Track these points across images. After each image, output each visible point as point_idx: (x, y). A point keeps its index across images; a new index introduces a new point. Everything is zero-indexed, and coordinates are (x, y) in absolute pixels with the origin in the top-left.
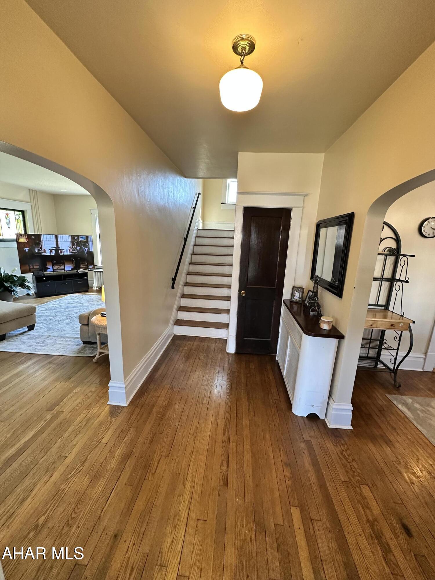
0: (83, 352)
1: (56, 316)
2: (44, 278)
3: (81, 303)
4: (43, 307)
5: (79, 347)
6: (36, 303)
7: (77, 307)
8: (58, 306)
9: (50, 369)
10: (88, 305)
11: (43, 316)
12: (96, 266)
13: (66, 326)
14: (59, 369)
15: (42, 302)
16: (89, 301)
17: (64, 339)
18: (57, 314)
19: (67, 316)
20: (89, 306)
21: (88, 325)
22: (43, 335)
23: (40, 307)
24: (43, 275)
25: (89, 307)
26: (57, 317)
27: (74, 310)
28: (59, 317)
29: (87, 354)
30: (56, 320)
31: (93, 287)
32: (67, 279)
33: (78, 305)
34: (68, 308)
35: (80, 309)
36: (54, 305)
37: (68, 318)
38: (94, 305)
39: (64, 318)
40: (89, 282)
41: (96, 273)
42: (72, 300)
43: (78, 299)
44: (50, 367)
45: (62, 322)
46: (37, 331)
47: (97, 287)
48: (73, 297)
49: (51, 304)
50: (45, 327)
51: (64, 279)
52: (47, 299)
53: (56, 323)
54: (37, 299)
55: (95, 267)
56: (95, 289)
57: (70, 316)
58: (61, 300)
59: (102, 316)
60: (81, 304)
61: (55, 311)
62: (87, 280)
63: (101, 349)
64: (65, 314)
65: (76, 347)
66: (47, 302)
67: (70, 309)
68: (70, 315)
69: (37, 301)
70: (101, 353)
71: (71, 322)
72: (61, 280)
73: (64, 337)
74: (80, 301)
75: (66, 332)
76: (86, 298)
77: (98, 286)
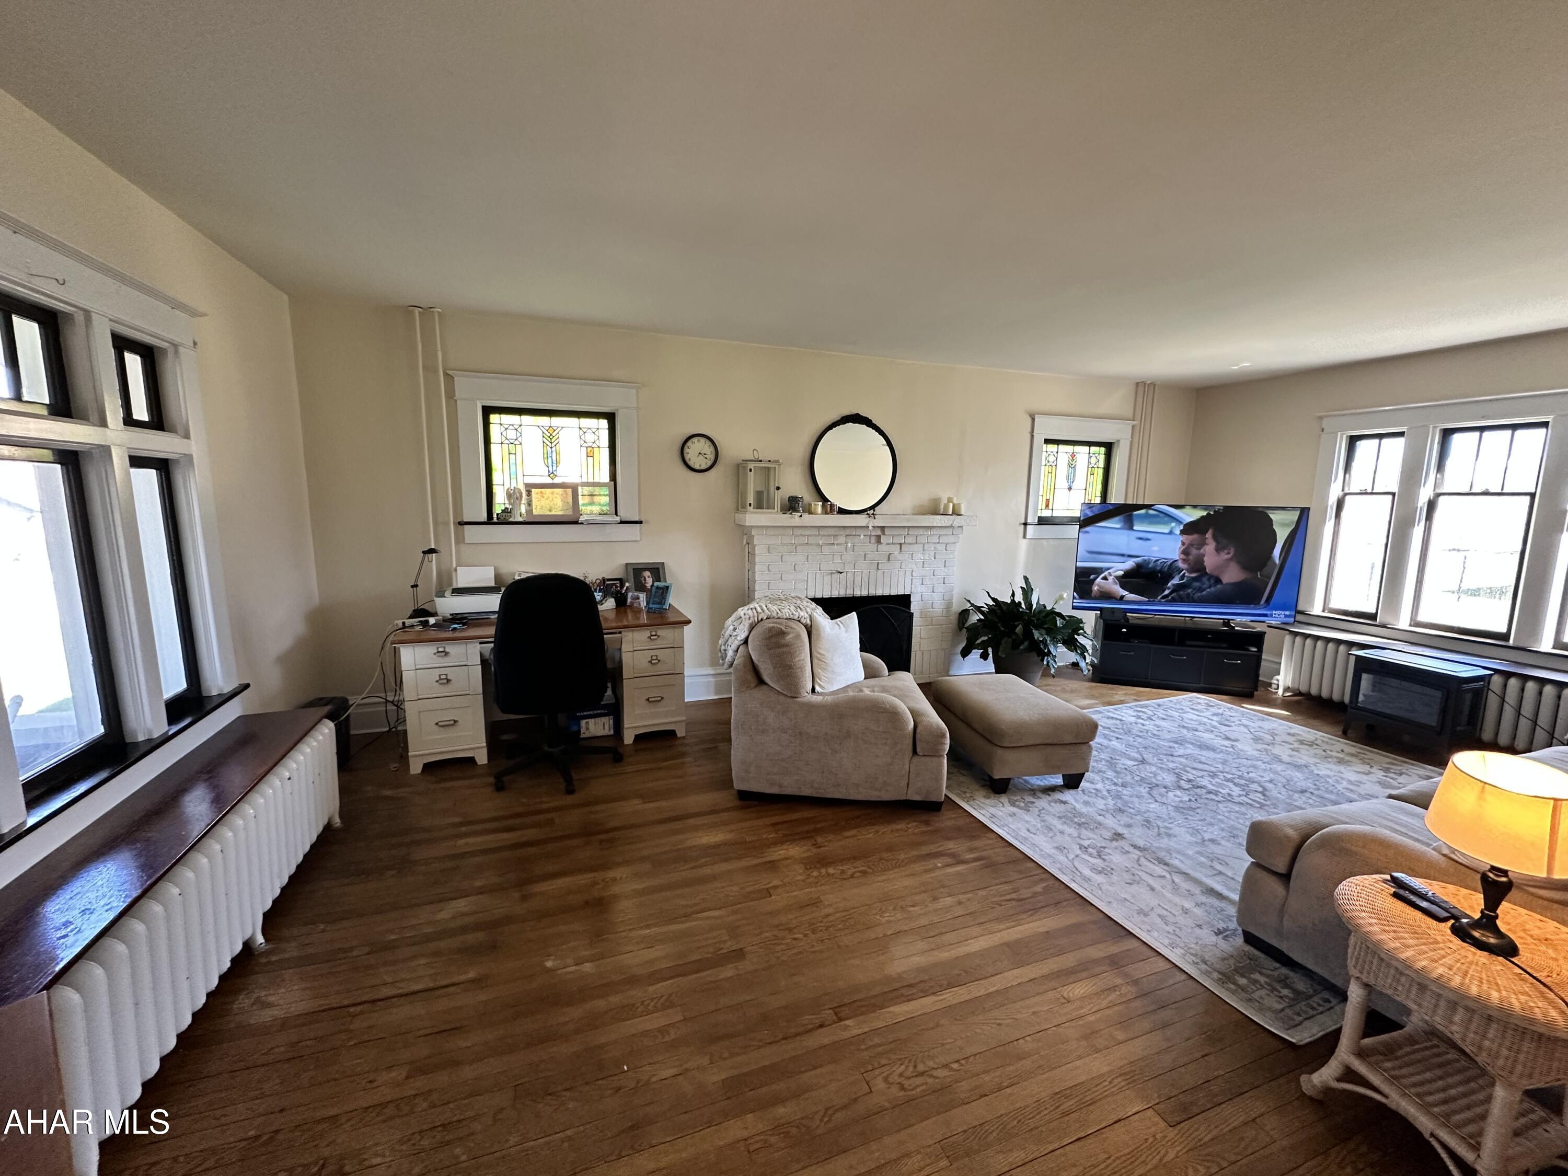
0: (1243, 989)
1: (1143, 761)
2: (1125, 630)
3: (1228, 739)
4: (1109, 718)
5: (1224, 945)
6: (1092, 697)
7: (1213, 750)
8: (1149, 725)
9: (1113, 996)
10: (1256, 753)
11: (1107, 747)
12: (1302, 613)
13: (1173, 814)
14: (1146, 1024)
15: (1107, 699)
16: (1257, 739)
17: (1168, 876)
18: (1148, 757)
19: (1179, 776)
20: (1257, 759)
21: (1286, 877)
22: (1100, 824)
23: (1101, 713)
24: (1122, 621)
25: (1259, 763)
26: (1148, 767)
27: (1203, 759)
28: (1154, 769)
29: (1261, 1010)
30: (1142, 779)
31: (1270, 685)
32: (1188, 643)
33: (1219, 742)
34: (1180, 742)
35: (1224, 762)
36: (1139, 717)
37: (1183, 783)
38: (1281, 761)
39: (1169, 779)
40: (1263, 663)
41: (1298, 639)
42: (1195, 717)
43: (1215, 718)
44: (1113, 988)
45: (1161, 795)
46: (1086, 798)
47: (1287, 689)
48: (1199, 707)
49: (1131, 712)
50: (1108, 791)
51: (1181, 643)
52: (1121, 692)
53: (1144, 790)
54: (1094, 684)
55: (1300, 618)
56: (1280, 692)
57: (1189, 781)
58: (1159, 705)
59: (1395, 895)
60: (1227, 743)
61: (1140, 740)
62: (1258, 658)
63: (1361, 1054)
64: (1171, 765)
65: (1214, 938)
66: (1122, 702)
67: (1190, 750)
68: (1191, 777)
69: (1094, 692)
70: (1349, 1075)
71: (1193, 805)
72: (1172, 644)
73: (1166, 864)
74: (1224, 728)
75: (1172, 843)
76: (1245, 722)
77: (1296, 686)
